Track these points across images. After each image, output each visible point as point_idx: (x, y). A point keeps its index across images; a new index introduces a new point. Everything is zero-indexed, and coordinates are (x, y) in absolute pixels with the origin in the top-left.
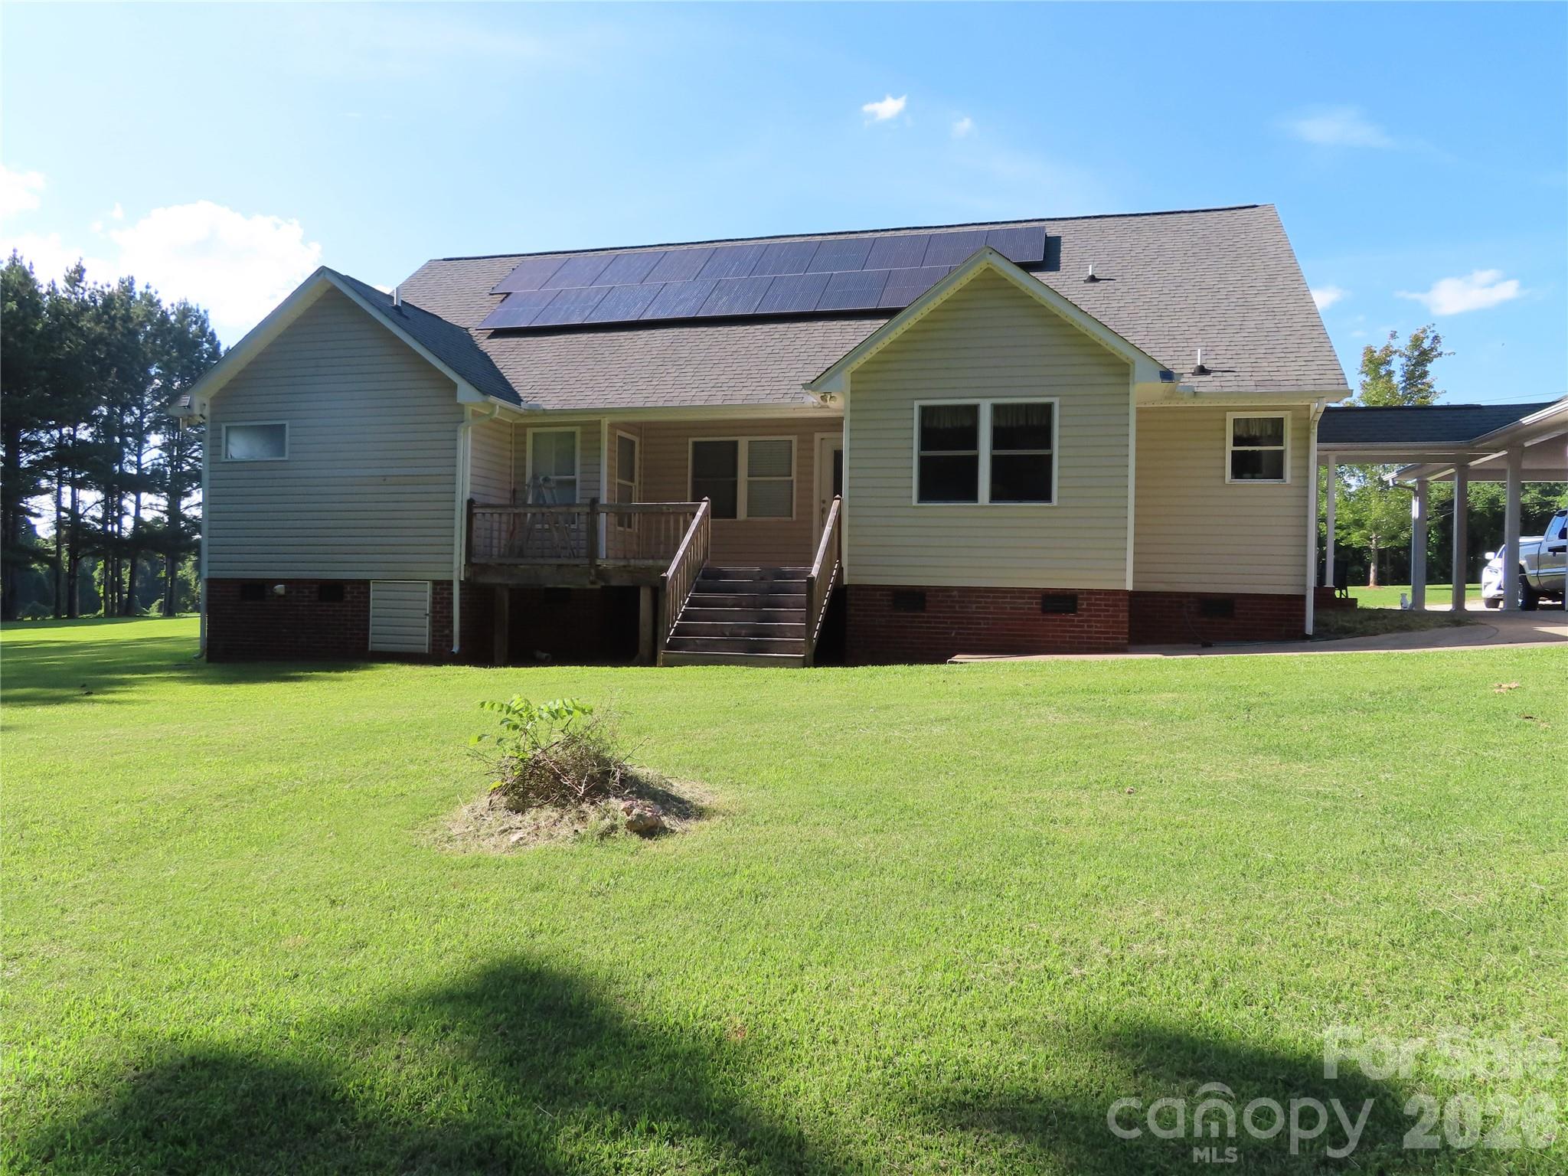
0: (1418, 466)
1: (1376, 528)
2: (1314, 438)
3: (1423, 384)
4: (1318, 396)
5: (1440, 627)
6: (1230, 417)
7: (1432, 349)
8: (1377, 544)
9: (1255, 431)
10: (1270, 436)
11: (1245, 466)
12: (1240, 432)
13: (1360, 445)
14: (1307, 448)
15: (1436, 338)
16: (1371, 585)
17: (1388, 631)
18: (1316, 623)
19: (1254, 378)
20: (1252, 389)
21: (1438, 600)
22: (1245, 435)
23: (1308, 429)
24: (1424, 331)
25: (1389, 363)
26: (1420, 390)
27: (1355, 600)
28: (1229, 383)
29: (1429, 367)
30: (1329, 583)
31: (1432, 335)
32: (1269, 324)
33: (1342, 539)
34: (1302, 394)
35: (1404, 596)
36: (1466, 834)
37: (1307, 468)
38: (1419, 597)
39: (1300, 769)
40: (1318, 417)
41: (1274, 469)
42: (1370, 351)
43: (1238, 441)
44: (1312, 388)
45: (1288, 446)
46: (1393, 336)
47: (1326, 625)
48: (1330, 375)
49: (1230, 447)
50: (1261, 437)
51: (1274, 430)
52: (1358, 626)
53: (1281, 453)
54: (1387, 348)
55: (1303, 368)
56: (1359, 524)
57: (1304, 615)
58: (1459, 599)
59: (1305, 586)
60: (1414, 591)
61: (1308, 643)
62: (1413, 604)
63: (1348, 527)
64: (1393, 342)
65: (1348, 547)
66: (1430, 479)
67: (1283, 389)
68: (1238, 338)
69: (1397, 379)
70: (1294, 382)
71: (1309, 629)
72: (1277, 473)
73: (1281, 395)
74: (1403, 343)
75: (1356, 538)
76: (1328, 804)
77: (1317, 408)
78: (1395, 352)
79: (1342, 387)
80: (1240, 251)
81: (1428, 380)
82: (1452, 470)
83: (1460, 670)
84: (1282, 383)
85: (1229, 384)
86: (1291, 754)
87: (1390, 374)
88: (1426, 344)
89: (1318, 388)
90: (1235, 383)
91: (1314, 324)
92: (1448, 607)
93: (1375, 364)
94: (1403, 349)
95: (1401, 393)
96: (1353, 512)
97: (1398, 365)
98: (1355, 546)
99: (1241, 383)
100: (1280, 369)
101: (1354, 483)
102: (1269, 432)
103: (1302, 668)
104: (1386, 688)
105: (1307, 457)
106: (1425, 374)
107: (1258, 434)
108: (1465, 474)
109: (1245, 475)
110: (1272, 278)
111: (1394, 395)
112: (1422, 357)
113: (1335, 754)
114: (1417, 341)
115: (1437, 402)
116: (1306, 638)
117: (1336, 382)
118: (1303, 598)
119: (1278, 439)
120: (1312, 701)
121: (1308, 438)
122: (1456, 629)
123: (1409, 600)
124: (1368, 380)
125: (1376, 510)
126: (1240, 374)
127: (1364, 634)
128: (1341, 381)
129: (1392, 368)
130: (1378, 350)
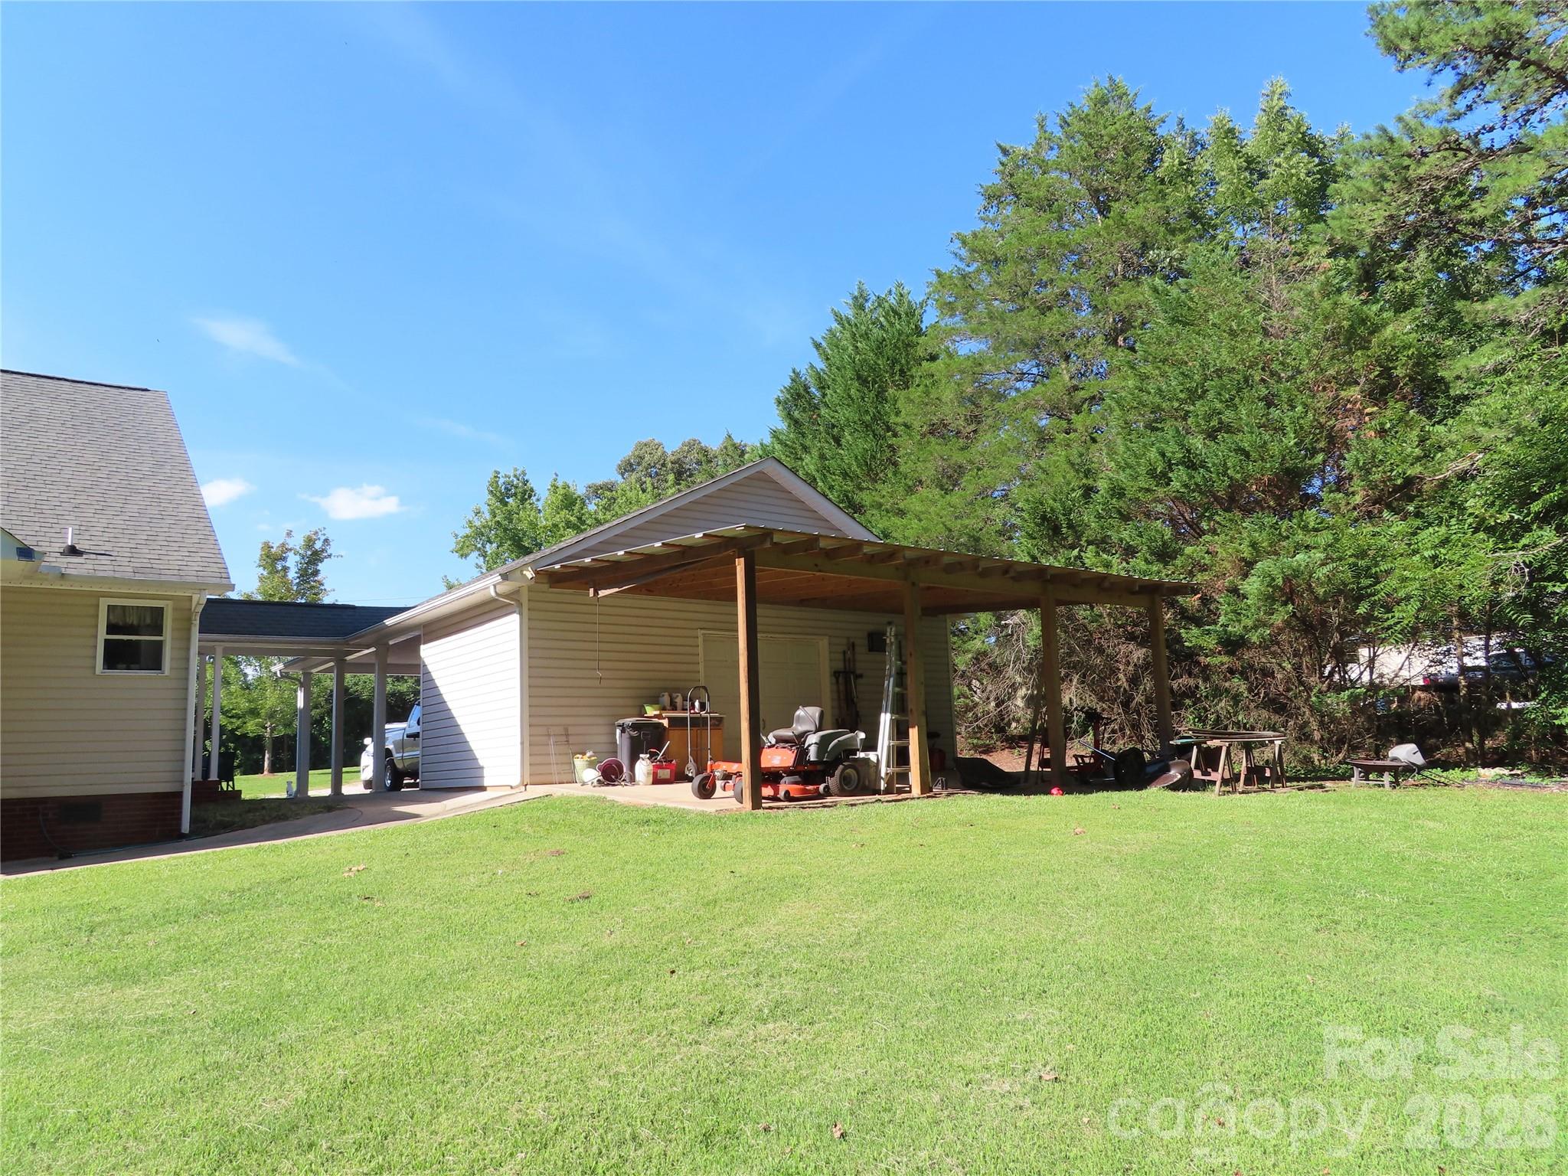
0: (303, 657)
1: (271, 715)
2: (195, 629)
3: (315, 581)
4: (201, 588)
5: (314, 814)
6: (104, 604)
7: (323, 551)
8: (272, 732)
9: (133, 620)
10: (148, 626)
11: (118, 656)
12: (113, 621)
13: (247, 637)
14: (189, 639)
15: (326, 540)
16: (266, 772)
17: (265, 822)
18: (193, 820)
19: (131, 564)
20: (130, 575)
21: (319, 786)
22: (121, 623)
23: (189, 620)
24: (316, 533)
25: (284, 559)
26: (312, 587)
27: (240, 792)
28: (104, 567)
29: (320, 566)
30: (214, 776)
31: (323, 538)
32: (154, 511)
33: (238, 728)
34: (184, 585)
35: (289, 783)
36: (291, 1032)
37: (187, 659)
38: (303, 783)
39: (133, 993)
40: (200, 609)
41: (152, 659)
42: (267, 546)
43: (112, 628)
44: (195, 579)
45: (168, 637)
46: (289, 534)
47: (205, 821)
48: (214, 568)
49: (102, 635)
50: (139, 626)
51: (154, 620)
52: (237, 820)
53: (160, 644)
54: (283, 545)
55: (186, 559)
56: (254, 712)
57: (180, 813)
58: (337, 784)
59: (182, 781)
60: (298, 779)
61: (184, 842)
62: (298, 791)
63: (244, 716)
64: (289, 540)
65: (244, 736)
66: (314, 671)
67: (163, 578)
68: (118, 521)
69: (292, 574)
70: (176, 572)
71: (186, 827)
72: (156, 664)
73: (161, 584)
74: (297, 542)
75: (251, 727)
76: (154, 1031)
77: (200, 600)
78: (291, 550)
79: (224, 581)
80: (127, 432)
81: (319, 578)
82: (332, 664)
83: (320, 857)
84: (163, 572)
85: (102, 568)
86: (127, 976)
87: (285, 569)
88: (318, 545)
89: (201, 580)
90: (111, 568)
91: (200, 516)
92: (326, 792)
93: (272, 559)
94: (298, 548)
95: (295, 588)
96: (249, 701)
97: (293, 562)
98: (251, 735)
99: (117, 568)
100: (161, 557)
101: (251, 672)
102: (148, 621)
103: (167, 873)
104: (247, 885)
105: (188, 649)
106: (316, 573)
107: (135, 623)
108: (342, 667)
109: (119, 666)
110: (160, 464)
111: (289, 590)
112: (314, 557)
113: (176, 967)
114: (310, 542)
115: (327, 600)
116: (182, 837)
117: (219, 575)
118: (179, 795)
119: (158, 629)
120: (167, 910)
121: (189, 630)
122: (327, 815)
123: (294, 787)
124: (265, 573)
125: (271, 700)
126: (118, 559)
127: (242, 827)
128: (224, 575)
129: (287, 564)
130: (275, 546)
